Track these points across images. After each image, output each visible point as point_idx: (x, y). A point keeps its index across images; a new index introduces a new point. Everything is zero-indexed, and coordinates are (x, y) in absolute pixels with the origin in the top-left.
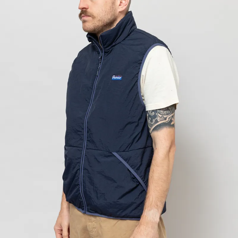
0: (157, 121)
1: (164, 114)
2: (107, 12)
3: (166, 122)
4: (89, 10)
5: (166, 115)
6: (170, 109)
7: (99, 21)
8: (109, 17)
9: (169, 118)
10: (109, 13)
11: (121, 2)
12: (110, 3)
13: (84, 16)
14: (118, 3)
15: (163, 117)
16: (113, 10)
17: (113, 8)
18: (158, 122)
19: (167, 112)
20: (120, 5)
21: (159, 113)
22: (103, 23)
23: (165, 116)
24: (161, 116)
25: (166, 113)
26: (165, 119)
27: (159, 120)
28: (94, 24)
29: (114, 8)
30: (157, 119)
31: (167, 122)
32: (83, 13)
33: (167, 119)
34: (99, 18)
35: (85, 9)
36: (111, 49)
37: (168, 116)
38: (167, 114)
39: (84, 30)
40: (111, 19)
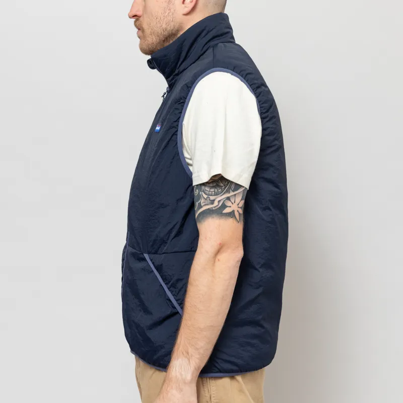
0: (201, 205)
1: (210, 193)
3: (214, 209)
5: (214, 195)
6: (222, 185)
9: (219, 201)
15: (208, 199)
17: (170, 10)
18: (201, 207)
19: (216, 190)
20: (184, 3)
21: (203, 191)
23: (212, 198)
24: (205, 196)
25: (213, 193)
26: (212, 202)
27: (204, 204)
29: (172, 10)
30: (200, 202)
31: (214, 207)
33: (216, 203)
35: (136, 18)
37: (216, 198)
38: (216, 194)
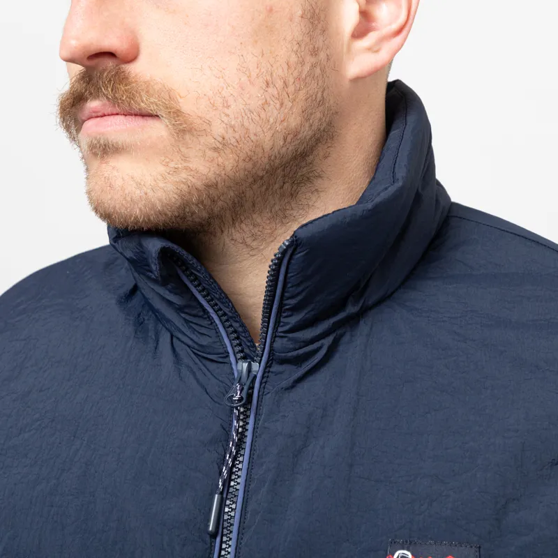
2: (280, 84)
4: (139, 70)
7: (216, 149)
8: (294, 121)
10: (291, 89)
11: (365, 15)
12: (297, 19)
13: (109, 110)
14: (348, 16)
16: (318, 71)
20: (360, 33)
22: (249, 165)
28: (184, 175)
32: (96, 95)
34: (218, 129)
35: (109, 63)
36: (327, 341)
39: (96, 210)
40: (306, 132)
